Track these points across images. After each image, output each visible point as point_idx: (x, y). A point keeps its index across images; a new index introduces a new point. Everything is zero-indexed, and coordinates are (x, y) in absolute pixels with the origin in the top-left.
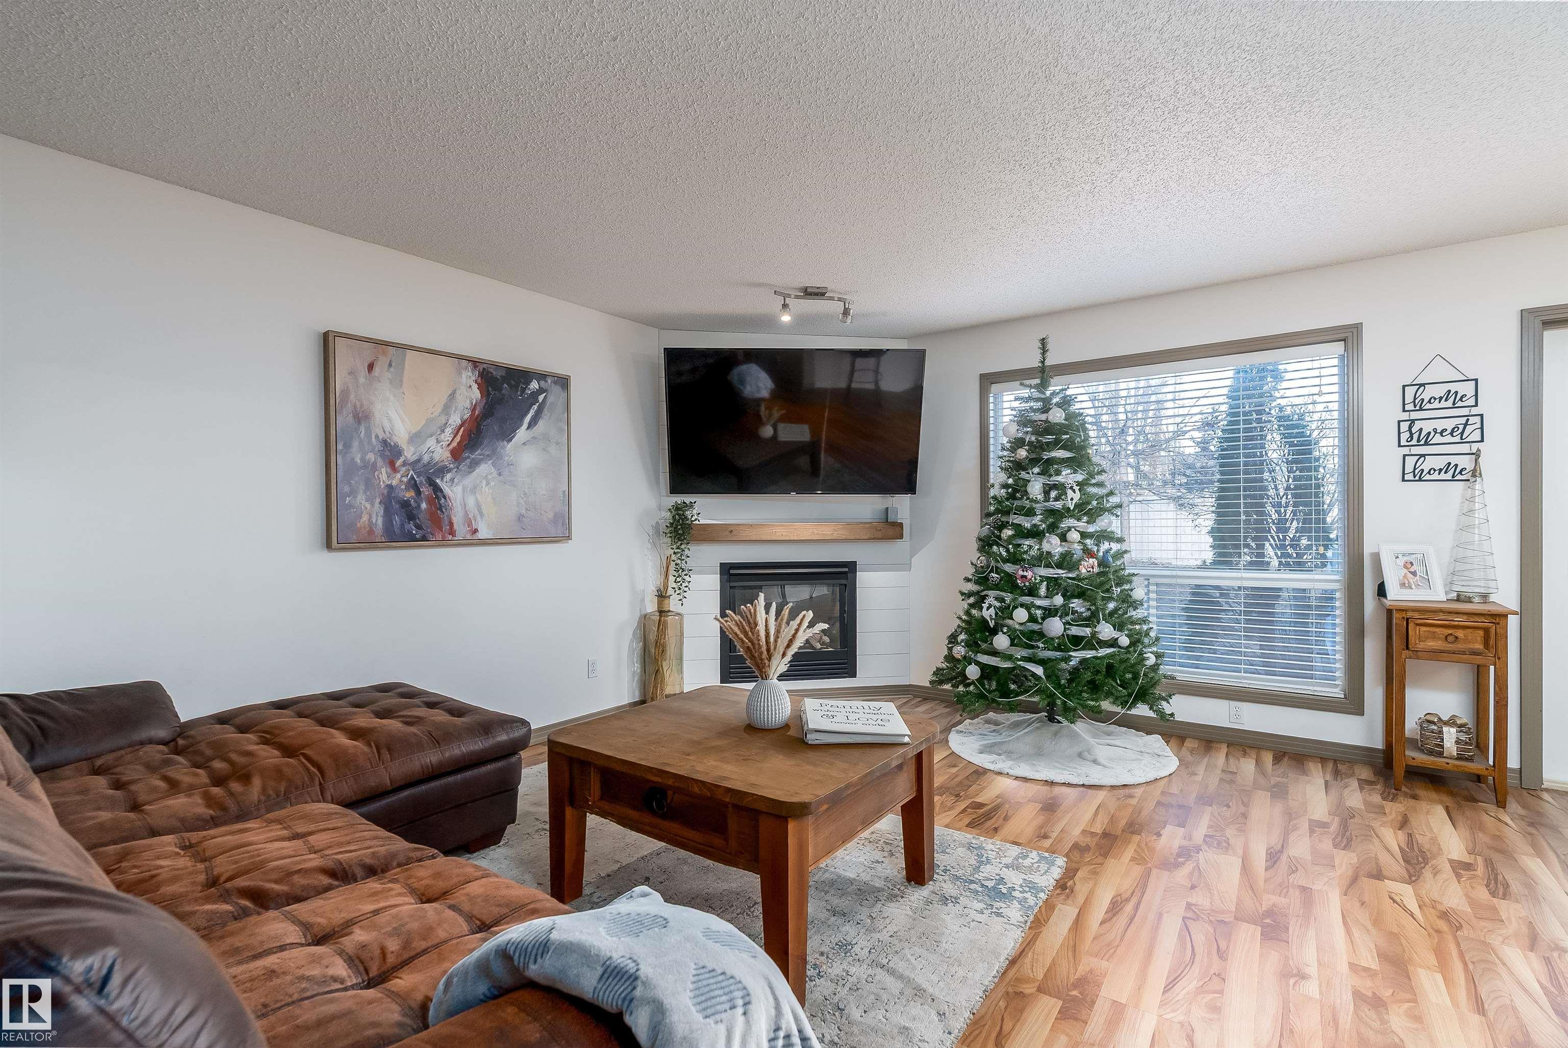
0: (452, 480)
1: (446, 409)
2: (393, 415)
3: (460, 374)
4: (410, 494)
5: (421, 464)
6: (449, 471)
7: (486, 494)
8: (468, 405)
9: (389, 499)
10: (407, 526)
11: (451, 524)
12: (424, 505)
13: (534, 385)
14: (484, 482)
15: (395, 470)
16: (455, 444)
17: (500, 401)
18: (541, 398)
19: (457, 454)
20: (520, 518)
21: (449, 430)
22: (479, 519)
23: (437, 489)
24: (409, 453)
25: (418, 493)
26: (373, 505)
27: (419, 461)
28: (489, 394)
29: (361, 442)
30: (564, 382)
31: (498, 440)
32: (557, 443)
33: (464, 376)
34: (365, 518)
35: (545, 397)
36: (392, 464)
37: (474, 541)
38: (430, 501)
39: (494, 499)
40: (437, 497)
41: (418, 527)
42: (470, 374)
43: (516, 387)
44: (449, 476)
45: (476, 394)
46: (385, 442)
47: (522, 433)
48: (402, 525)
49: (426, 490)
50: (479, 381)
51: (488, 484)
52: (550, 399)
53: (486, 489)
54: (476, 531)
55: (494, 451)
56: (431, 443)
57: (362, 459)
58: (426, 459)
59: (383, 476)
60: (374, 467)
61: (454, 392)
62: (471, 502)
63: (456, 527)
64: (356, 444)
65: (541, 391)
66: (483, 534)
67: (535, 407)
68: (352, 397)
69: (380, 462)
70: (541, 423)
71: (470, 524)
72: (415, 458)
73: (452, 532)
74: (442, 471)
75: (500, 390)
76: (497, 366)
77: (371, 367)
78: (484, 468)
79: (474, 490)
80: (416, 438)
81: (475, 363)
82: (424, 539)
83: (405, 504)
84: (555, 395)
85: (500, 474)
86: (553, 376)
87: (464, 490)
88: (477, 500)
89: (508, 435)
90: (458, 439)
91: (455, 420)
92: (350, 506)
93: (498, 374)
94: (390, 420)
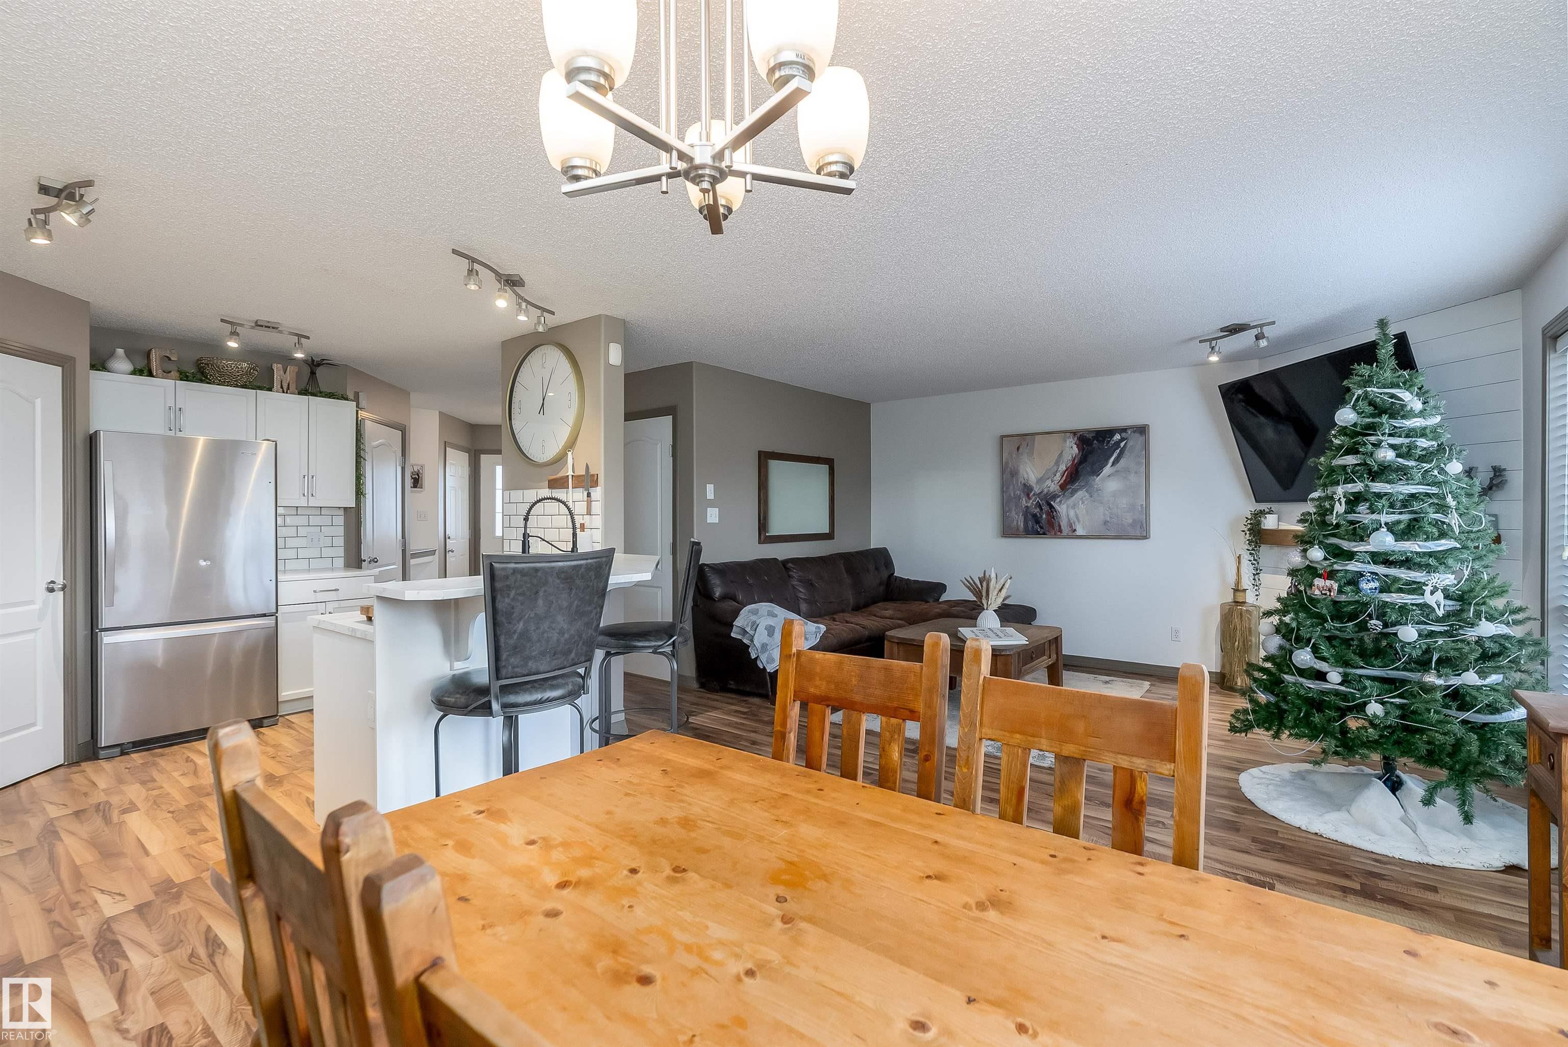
0: (1060, 502)
1: (1057, 463)
2: (1028, 470)
3: (1066, 441)
4: (1037, 510)
5: (1043, 494)
6: (1059, 496)
7: (1082, 509)
8: (1070, 458)
9: (1026, 512)
10: (1035, 527)
11: (1060, 526)
12: (1044, 516)
13: (1117, 437)
14: (1081, 502)
15: (1029, 498)
16: (1062, 481)
17: (1091, 452)
18: (1122, 444)
19: (1063, 487)
20: (1106, 523)
21: (1058, 474)
22: (1077, 523)
23: (1051, 507)
24: (1037, 490)
25: (1041, 509)
26: (1019, 516)
27: (1042, 492)
28: (1084, 449)
29: (1014, 486)
30: (1142, 430)
31: (1090, 476)
32: (1136, 473)
33: (1068, 442)
34: (1015, 523)
35: (1126, 443)
36: (1028, 495)
37: (1073, 535)
38: (1048, 514)
39: (1087, 511)
40: (1052, 511)
41: (1041, 528)
42: (1072, 440)
43: (1103, 442)
44: (1058, 500)
45: (1075, 450)
46: (1025, 484)
47: (1107, 470)
48: (1033, 527)
49: (1046, 508)
50: (1078, 442)
51: (1083, 503)
52: (1130, 443)
53: (1081, 506)
54: (1075, 530)
55: (1087, 483)
56: (1049, 482)
57: (1014, 494)
58: (1046, 491)
59: (1024, 502)
60: (1020, 498)
61: (1062, 452)
62: (1072, 513)
63: (1062, 527)
64: (1011, 487)
65: (1122, 440)
66: (1080, 532)
67: (1118, 451)
68: (1010, 465)
69: (1022, 495)
70: (1122, 462)
71: (1071, 526)
72: (1039, 491)
73: (1060, 531)
74: (1054, 497)
75: (1092, 444)
76: (1089, 431)
77: (1018, 449)
78: (1080, 494)
79: (1074, 507)
80: (1040, 481)
81: (1074, 433)
82: (1044, 534)
83: (1034, 516)
84: (1135, 441)
85: (1091, 497)
86: (1131, 427)
87: (1068, 507)
88: (1076, 512)
89: (1096, 472)
90: (1064, 478)
91: (1063, 467)
92: (1009, 517)
93: (1090, 436)
94: (1027, 473)
